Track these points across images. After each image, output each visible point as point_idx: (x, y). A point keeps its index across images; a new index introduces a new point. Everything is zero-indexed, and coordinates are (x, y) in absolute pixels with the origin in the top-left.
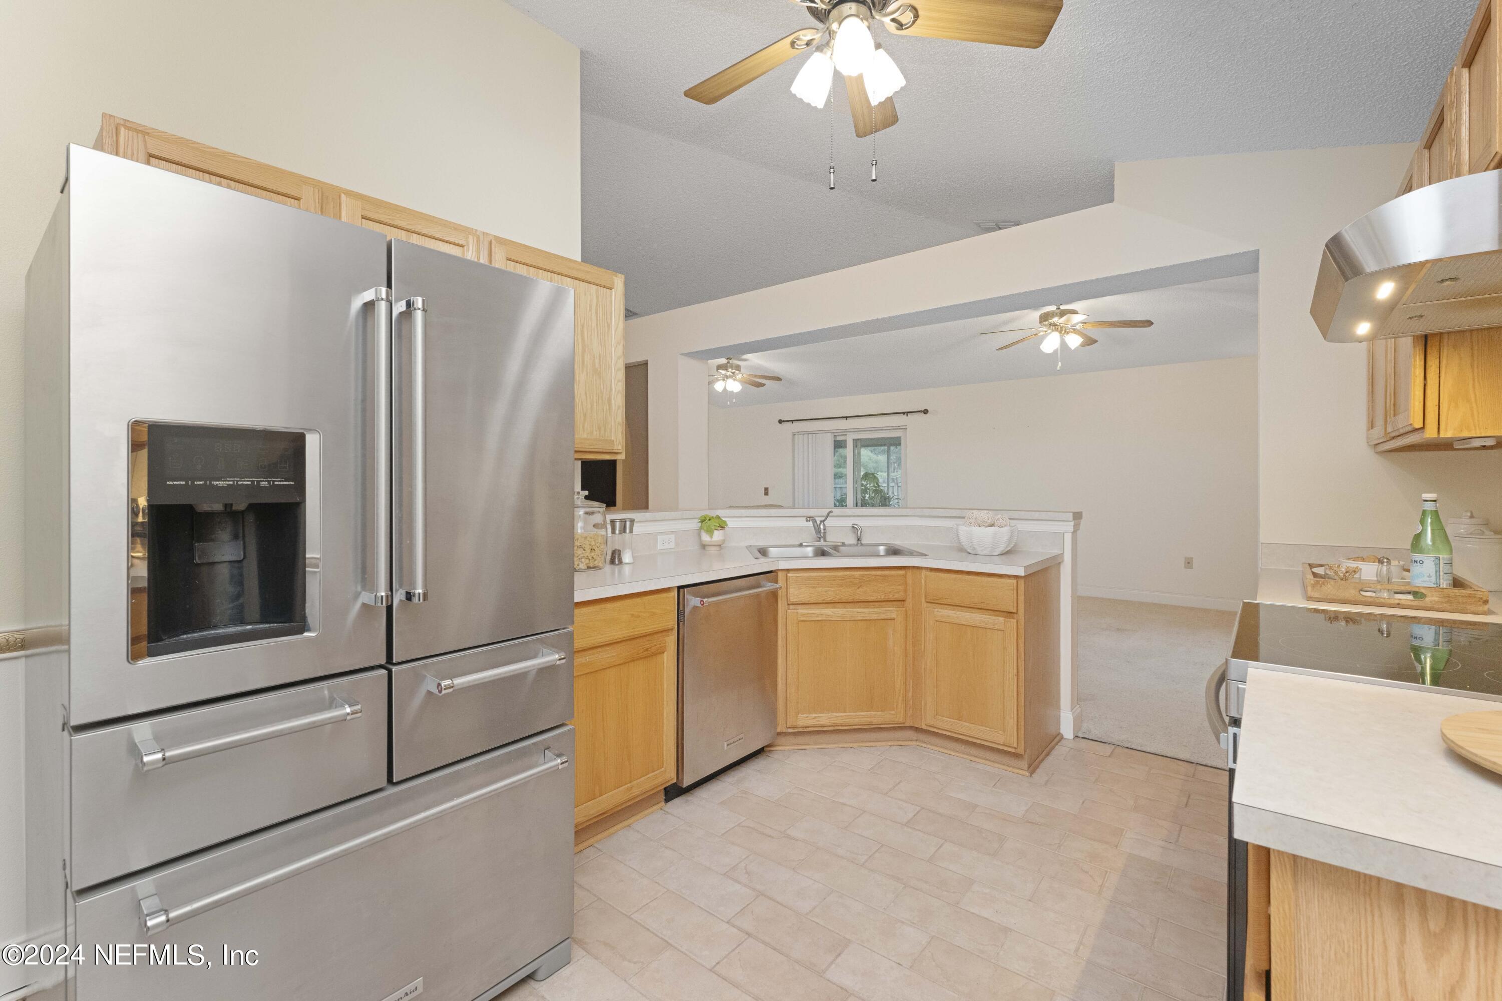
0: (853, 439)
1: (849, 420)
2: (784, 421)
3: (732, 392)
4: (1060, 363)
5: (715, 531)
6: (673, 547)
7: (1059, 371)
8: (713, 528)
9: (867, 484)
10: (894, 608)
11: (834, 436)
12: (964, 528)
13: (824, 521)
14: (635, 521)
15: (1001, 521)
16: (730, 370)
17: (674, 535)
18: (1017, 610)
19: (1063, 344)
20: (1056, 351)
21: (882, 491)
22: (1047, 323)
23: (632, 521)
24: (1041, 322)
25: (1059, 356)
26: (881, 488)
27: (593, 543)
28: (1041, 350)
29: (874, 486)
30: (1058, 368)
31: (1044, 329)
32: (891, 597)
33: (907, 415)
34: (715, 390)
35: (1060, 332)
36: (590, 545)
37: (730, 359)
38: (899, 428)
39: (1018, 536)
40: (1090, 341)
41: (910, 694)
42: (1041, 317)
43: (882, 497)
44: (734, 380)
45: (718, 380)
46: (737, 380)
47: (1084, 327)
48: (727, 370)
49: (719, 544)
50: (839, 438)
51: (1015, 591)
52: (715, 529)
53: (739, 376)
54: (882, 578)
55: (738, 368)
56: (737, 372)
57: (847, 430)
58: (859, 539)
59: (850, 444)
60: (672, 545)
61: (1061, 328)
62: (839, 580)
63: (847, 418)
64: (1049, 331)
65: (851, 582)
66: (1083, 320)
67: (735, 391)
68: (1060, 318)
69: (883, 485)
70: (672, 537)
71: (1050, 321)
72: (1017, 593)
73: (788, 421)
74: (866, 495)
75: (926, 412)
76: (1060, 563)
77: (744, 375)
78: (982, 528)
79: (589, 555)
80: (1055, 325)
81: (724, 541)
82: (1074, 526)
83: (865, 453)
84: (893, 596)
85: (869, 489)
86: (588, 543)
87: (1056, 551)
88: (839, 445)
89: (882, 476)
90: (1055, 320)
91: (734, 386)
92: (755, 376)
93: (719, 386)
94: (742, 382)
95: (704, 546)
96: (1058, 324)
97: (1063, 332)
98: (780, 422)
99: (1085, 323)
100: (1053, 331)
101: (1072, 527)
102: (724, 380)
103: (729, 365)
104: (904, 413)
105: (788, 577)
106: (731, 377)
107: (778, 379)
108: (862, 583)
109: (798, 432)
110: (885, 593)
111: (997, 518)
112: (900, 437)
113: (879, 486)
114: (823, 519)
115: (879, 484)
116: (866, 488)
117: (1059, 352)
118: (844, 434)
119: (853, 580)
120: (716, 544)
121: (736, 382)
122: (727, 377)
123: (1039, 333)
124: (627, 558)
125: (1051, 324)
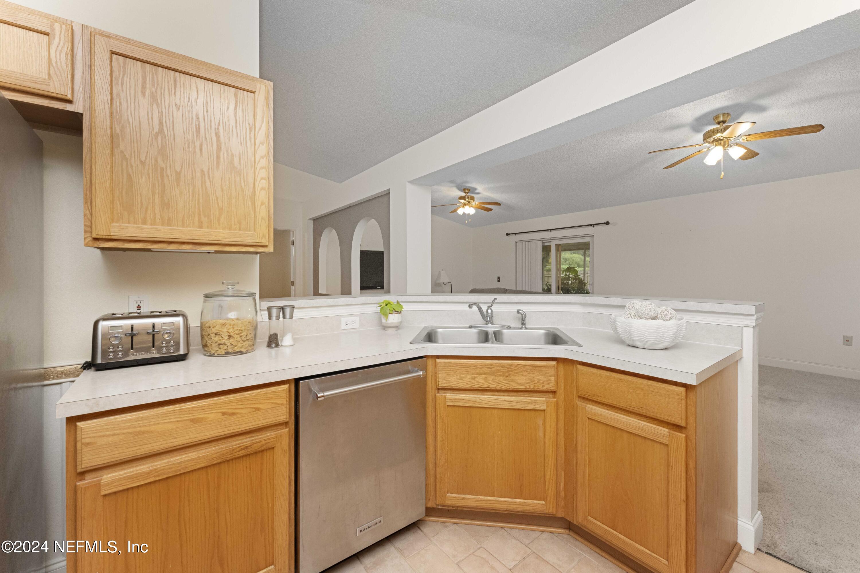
0: (556, 245)
1: (553, 232)
2: (510, 234)
3: (469, 214)
4: (723, 173)
5: (390, 315)
6: (358, 327)
7: (722, 179)
8: (388, 312)
9: (570, 274)
10: (544, 399)
11: (543, 242)
12: (623, 319)
13: (491, 306)
14: (295, 307)
15: (666, 313)
16: (467, 200)
17: (358, 317)
18: (687, 423)
19: (726, 155)
20: (719, 162)
21: (579, 279)
22: (711, 139)
23: (292, 307)
24: (704, 139)
25: (722, 167)
26: (580, 277)
27: (231, 330)
28: (705, 163)
29: (574, 276)
30: (721, 177)
31: (707, 145)
32: (540, 387)
33: (594, 227)
34: (459, 214)
35: (724, 146)
36: (228, 332)
37: (467, 193)
38: (588, 236)
39: (685, 330)
40: (751, 155)
41: (562, 485)
42: (704, 136)
43: (579, 283)
44: (470, 207)
45: (460, 207)
46: (472, 207)
47: (747, 139)
48: (465, 200)
49: (397, 325)
50: (546, 244)
51: (684, 402)
52: (390, 313)
53: (473, 204)
54: (531, 368)
55: (473, 198)
56: (472, 201)
57: (552, 239)
58: (523, 324)
59: (553, 249)
60: (357, 325)
61: (725, 142)
62: (487, 368)
63: (551, 230)
64: (712, 147)
65: (499, 370)
66: (747, 131)
67: (471, 214)
68: (723, 133)
69: (581, 276)
70: (357, 319)
71: (713, 137)
72: (687, 403)
73: (512, 234)
74: (569, 281)
75: (607, 223)
76: (737, 361)
77: (476, 203)
78: (643, 321)
79: (226, 342)
80: (718, 140)
81: (401, 323)
82: (756, 320)
83: (566, 255)
84: (544, 386)
85: (571, 278)
86: (225, 330)
87: (733, 348)
88: (546, 249)
89: (580, 270)
90: (719, 135)
91: (470, 210)
92: (484, 203)
93: (460, 211)
94: (477, 208)
95: (385, 328)
96: (722, 138)
97: (726, 145)
98: (507, 234)
99: (749, 135)
100: (716, 145)
101: (754, 321)
102: (463, 207)
103: (466, 196)
104: (591, 225)
105: (437, 363)
106: (468, 205)
107: (498, 204)
108: (511, 373)
109: (519, 241)
110: (534, 384)
111: (660, 310)
112: (589, 242)
113: (578, 276)
114: (490, 305)
115: (578, 274)
116: (569, 277)
117: (722, 162)
118: (549, 241)
119: (502, 368)
120: (394, 325)
121: (471, 208)
122: (465, 205)
123: (702, 150)
124: (287, 340)
125: (714, 140)
